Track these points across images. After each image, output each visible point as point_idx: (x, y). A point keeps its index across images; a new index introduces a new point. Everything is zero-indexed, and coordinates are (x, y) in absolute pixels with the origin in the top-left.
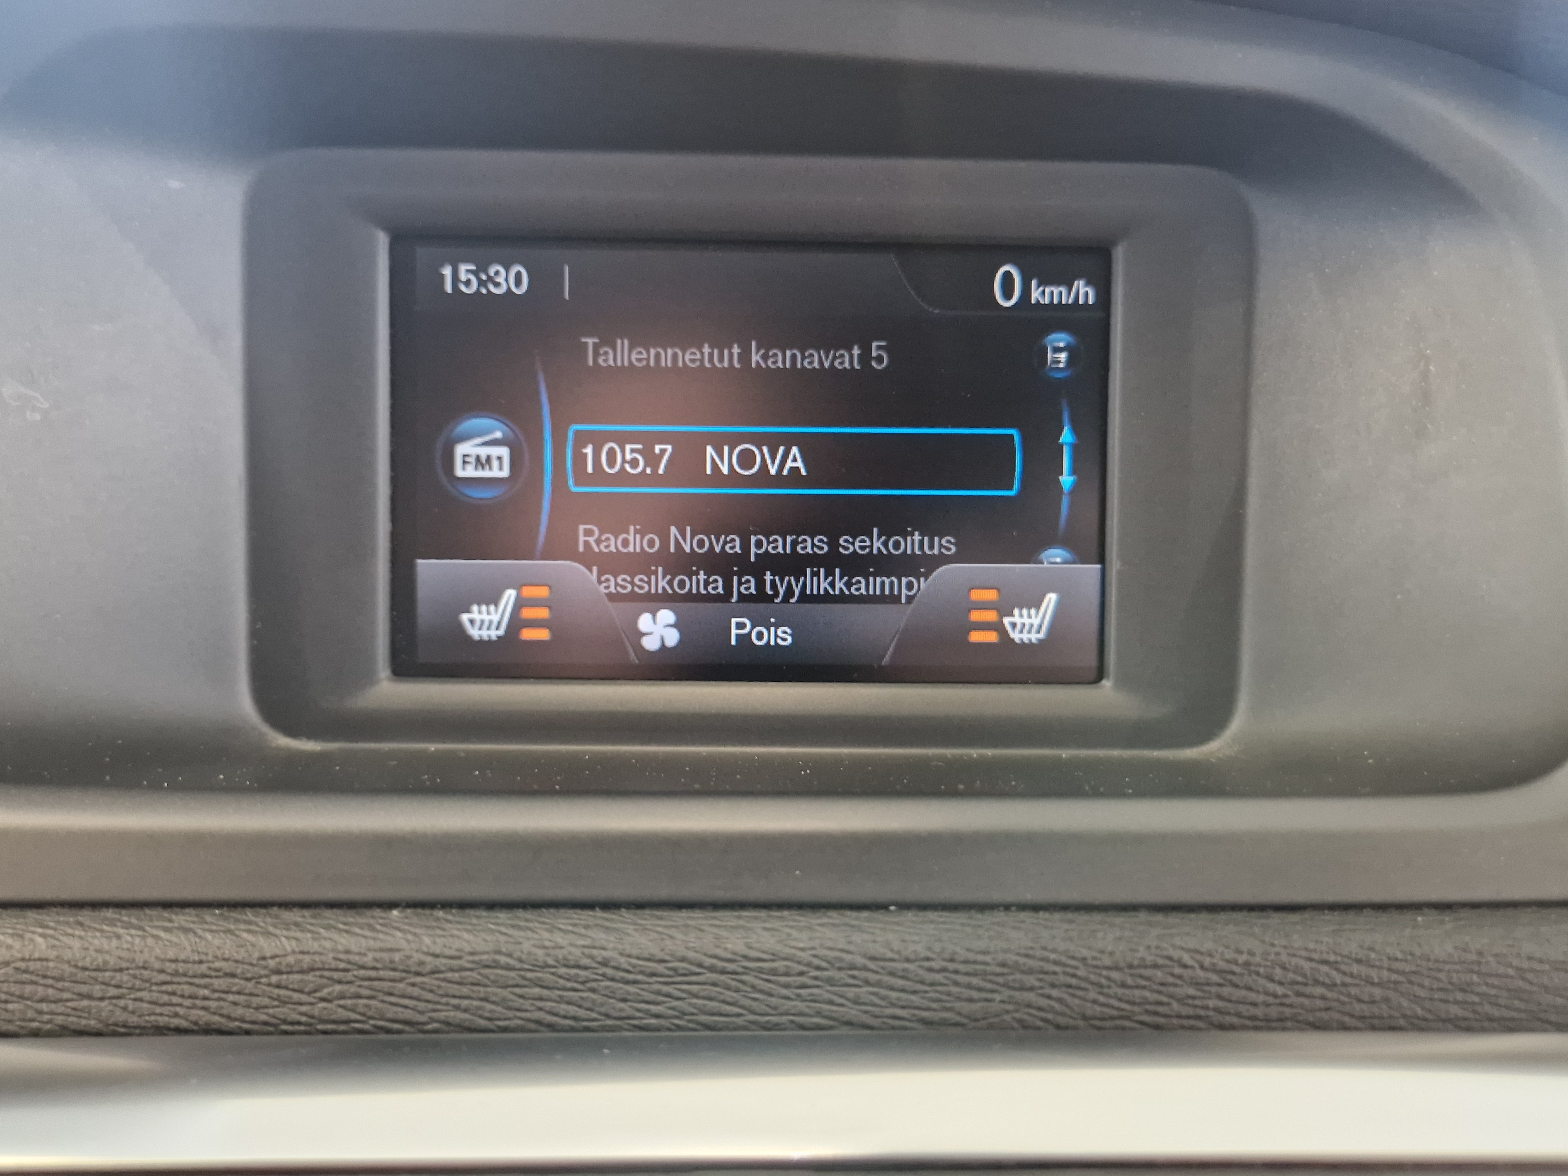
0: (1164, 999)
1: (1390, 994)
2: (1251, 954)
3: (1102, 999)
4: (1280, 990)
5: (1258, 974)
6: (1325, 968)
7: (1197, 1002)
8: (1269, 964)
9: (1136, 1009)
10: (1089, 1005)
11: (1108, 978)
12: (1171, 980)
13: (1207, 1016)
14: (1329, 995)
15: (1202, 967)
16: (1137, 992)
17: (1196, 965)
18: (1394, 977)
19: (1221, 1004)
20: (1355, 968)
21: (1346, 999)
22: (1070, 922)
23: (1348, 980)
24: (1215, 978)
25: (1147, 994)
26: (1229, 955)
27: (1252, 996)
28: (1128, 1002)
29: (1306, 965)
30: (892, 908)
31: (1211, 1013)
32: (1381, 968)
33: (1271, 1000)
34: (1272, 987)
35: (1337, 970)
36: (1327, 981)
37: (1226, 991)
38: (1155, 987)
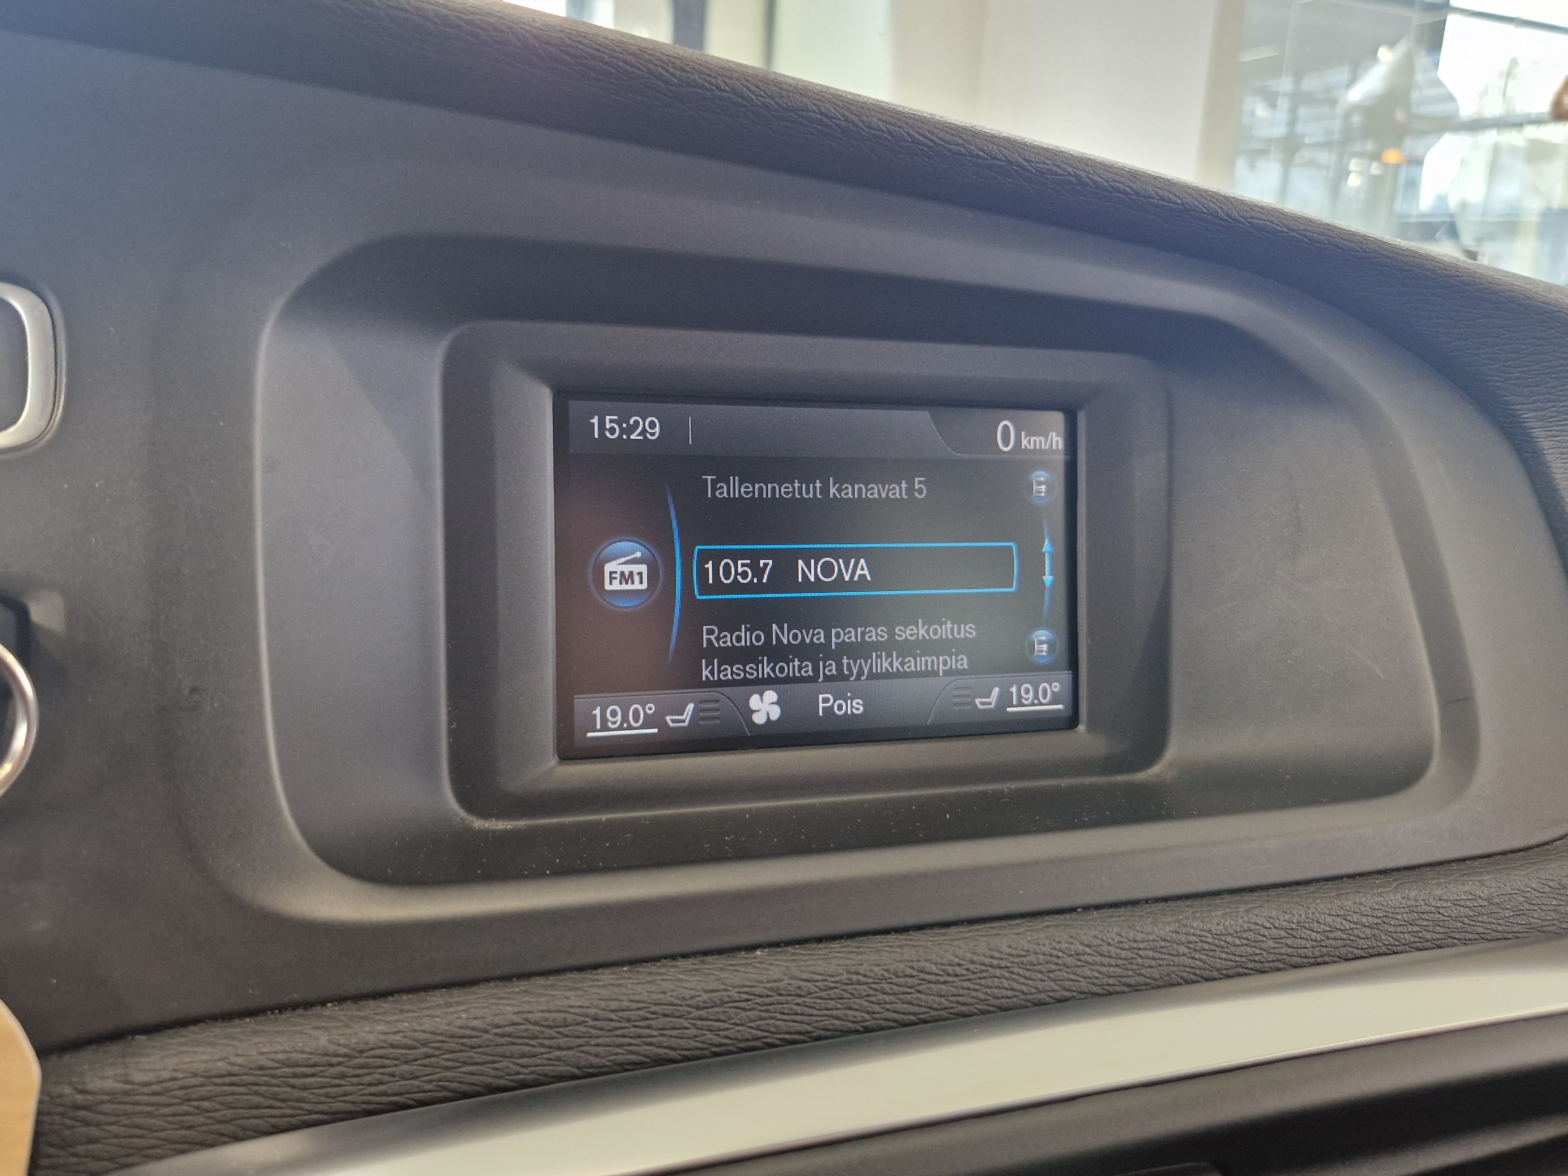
0: (1258, 951)
1: (1376, 932)
2: (1300, 915)
3: (1224, 956)
4: (1319, 937)
5: (1305, 928)
6: (1339, 919)
7: (1276, 951)
8: (1310, 920)
9: (1244, 959)
10: (1218, 960)
11: (1225, 941)
12: (1260, 938)
13: (1283, 959)
14: (1344, 936)
15: (1275, 928)
16: (1243, 949)
17: (1272, 927)
18: (1376, 921)
19: (1289, 950)
20: (1355, 918)
21: (1354, 938)
22: (1192, 907)
23: (1352, 926)
24: (1283, 933)
25: (1249, 950)
26: (1287, 917)
27: (1303, 942)
28: (1241, 956)
29: (1329, 919)
30: (1079, 910)
31: (1285, 957)
32: (1368, 916)
33: (1315, 943)
34: (1314, 935)
35: (1346, 920)
36: (1342, 928)
37: (1289, 942)
38: (1252, 944)
